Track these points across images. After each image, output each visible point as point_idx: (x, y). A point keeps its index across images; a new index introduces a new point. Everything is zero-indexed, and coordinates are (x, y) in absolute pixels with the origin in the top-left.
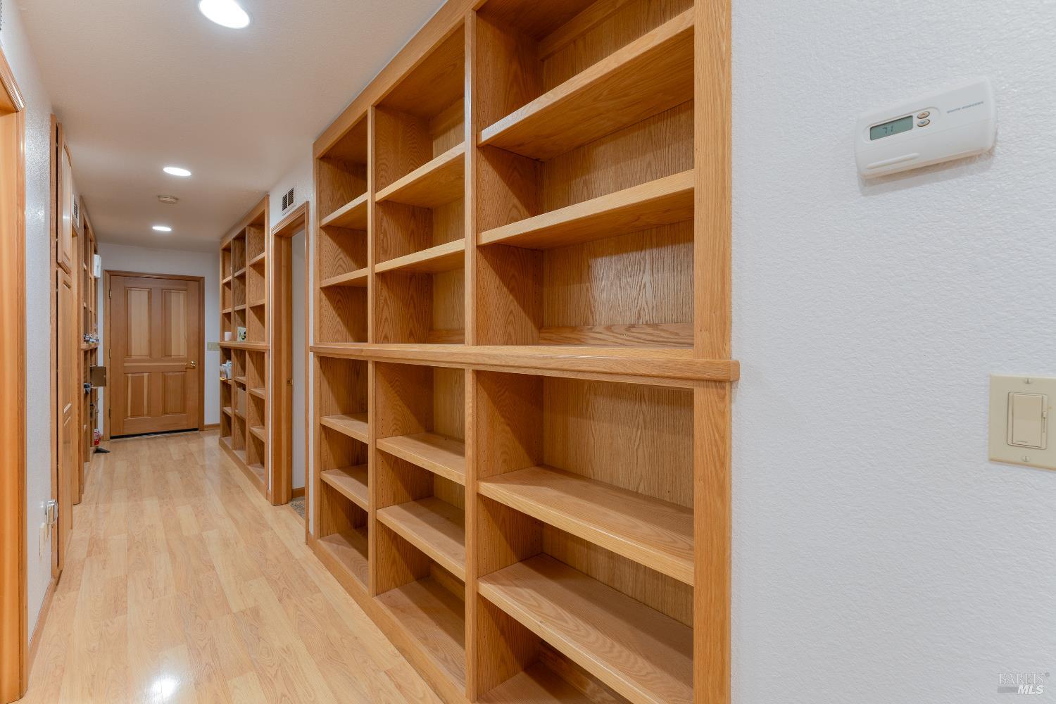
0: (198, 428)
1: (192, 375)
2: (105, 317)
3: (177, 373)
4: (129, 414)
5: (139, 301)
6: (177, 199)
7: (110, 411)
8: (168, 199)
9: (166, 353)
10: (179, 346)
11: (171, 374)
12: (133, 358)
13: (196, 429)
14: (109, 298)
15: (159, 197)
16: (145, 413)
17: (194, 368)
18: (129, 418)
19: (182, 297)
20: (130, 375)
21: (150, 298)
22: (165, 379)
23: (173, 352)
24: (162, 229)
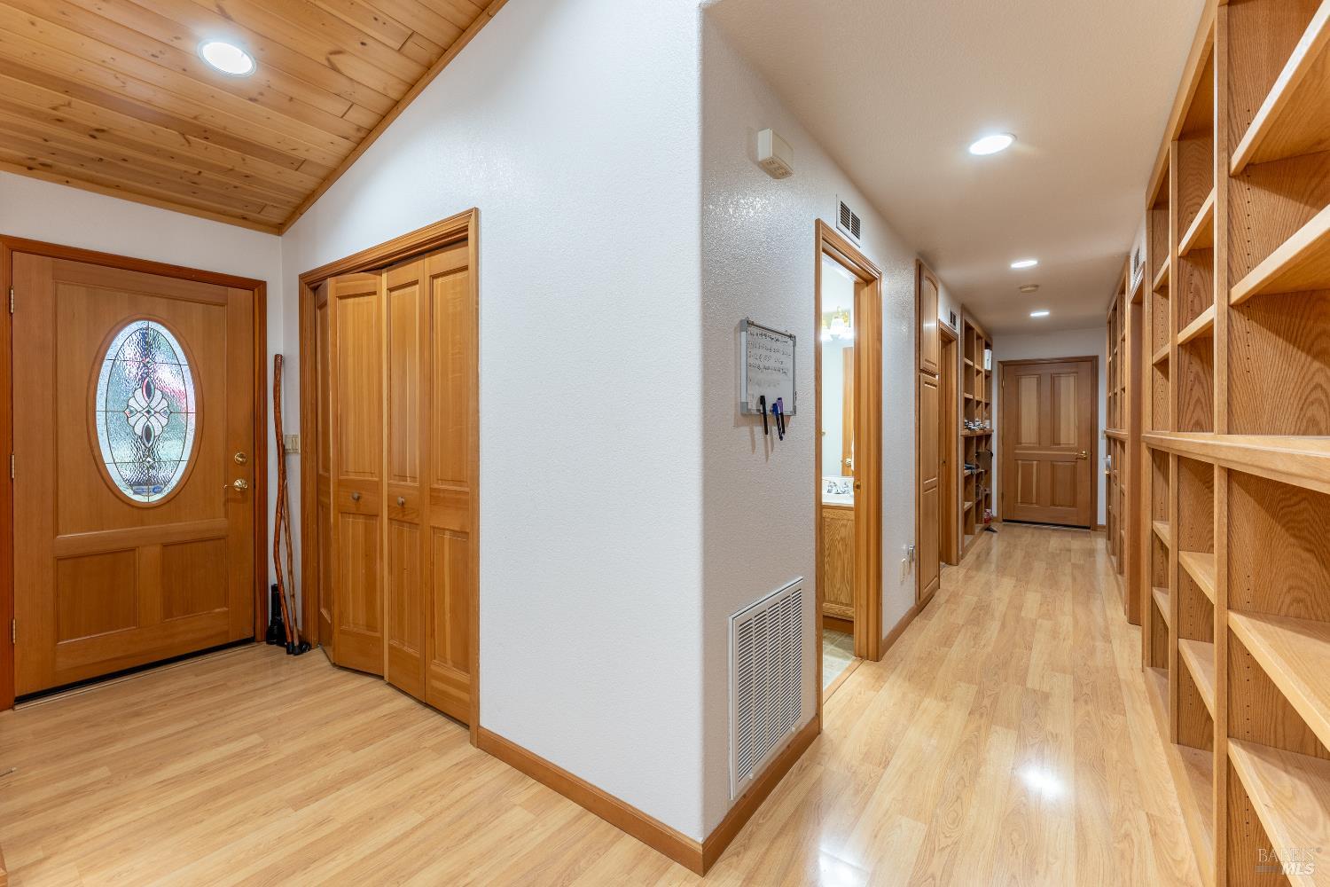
0: (1090, 526)
1: (1083, 467)
2: (998, 405)
3: (1067, 464)
4: (1019, 501)
5: (1029, 388)
6: (1037, 286)
7: (1003, 494)
8: (1029, 289)
9: (1055, 441)
10: (1069, 433)
11: (1060, 463)
12: (1023, 445)
13: (1089, 528)
14: (1002, 388)
15: (1021, 288)
16: (1034, 501)
17: (1085, 459)
18: (1019, 505)
19: (1072, 379)
20: (1020, 462)
21: (1039, 384)
22: (1053, 467)
23: (1063, 440)
24: (1040, 314)
